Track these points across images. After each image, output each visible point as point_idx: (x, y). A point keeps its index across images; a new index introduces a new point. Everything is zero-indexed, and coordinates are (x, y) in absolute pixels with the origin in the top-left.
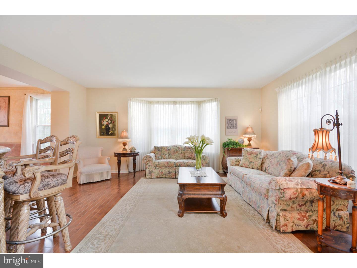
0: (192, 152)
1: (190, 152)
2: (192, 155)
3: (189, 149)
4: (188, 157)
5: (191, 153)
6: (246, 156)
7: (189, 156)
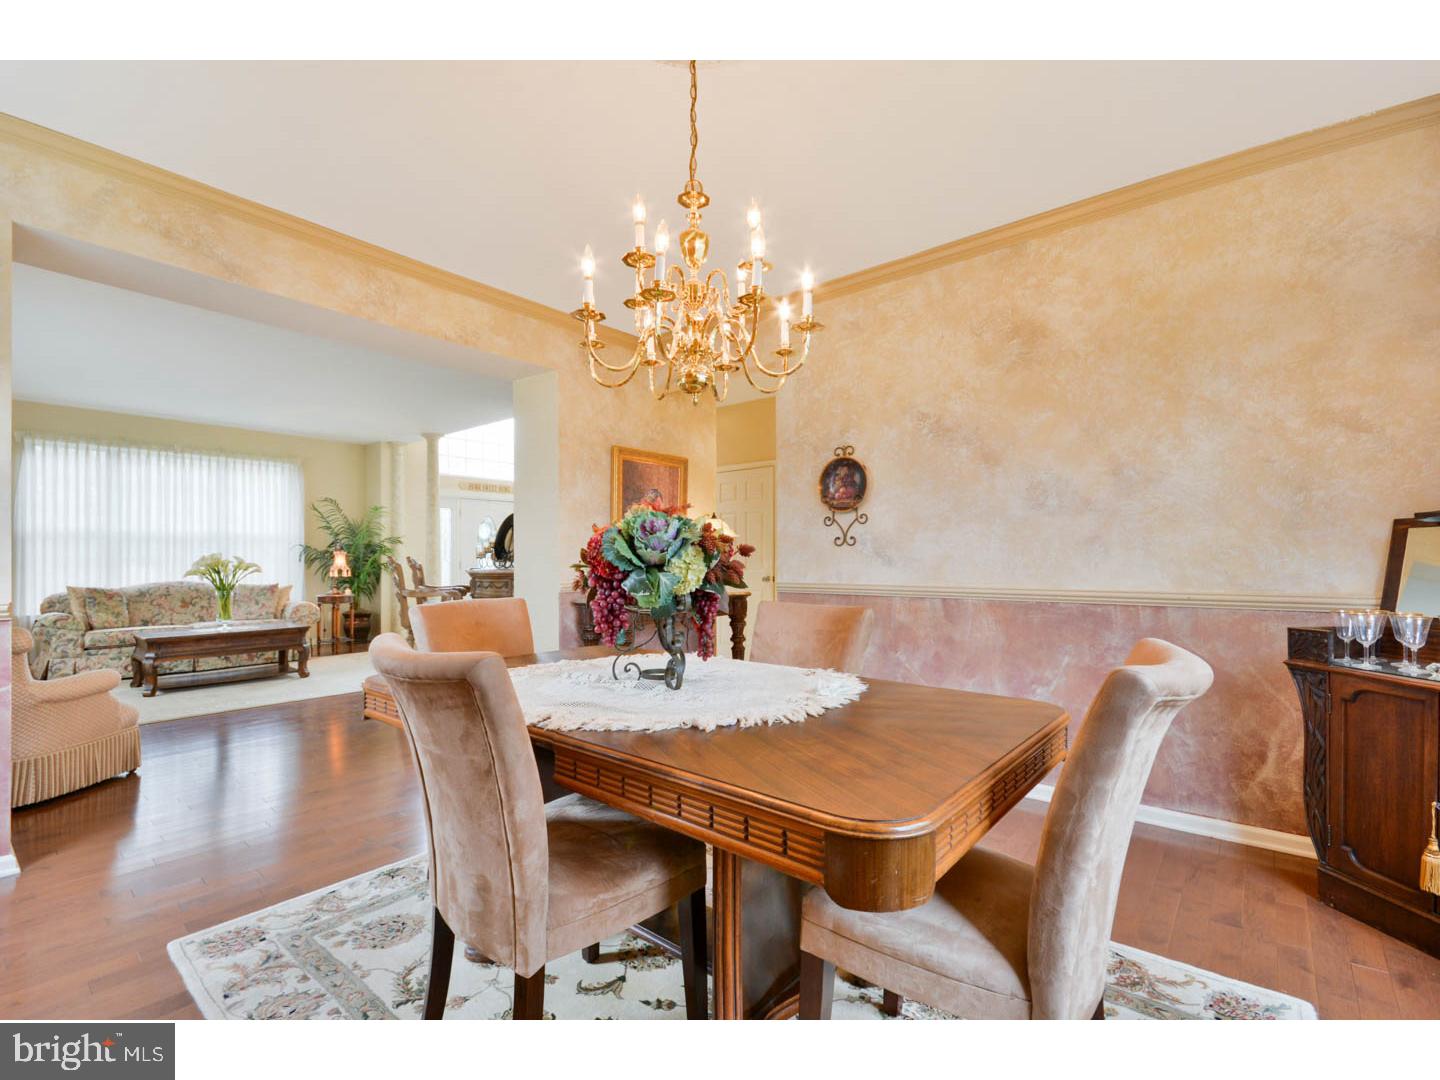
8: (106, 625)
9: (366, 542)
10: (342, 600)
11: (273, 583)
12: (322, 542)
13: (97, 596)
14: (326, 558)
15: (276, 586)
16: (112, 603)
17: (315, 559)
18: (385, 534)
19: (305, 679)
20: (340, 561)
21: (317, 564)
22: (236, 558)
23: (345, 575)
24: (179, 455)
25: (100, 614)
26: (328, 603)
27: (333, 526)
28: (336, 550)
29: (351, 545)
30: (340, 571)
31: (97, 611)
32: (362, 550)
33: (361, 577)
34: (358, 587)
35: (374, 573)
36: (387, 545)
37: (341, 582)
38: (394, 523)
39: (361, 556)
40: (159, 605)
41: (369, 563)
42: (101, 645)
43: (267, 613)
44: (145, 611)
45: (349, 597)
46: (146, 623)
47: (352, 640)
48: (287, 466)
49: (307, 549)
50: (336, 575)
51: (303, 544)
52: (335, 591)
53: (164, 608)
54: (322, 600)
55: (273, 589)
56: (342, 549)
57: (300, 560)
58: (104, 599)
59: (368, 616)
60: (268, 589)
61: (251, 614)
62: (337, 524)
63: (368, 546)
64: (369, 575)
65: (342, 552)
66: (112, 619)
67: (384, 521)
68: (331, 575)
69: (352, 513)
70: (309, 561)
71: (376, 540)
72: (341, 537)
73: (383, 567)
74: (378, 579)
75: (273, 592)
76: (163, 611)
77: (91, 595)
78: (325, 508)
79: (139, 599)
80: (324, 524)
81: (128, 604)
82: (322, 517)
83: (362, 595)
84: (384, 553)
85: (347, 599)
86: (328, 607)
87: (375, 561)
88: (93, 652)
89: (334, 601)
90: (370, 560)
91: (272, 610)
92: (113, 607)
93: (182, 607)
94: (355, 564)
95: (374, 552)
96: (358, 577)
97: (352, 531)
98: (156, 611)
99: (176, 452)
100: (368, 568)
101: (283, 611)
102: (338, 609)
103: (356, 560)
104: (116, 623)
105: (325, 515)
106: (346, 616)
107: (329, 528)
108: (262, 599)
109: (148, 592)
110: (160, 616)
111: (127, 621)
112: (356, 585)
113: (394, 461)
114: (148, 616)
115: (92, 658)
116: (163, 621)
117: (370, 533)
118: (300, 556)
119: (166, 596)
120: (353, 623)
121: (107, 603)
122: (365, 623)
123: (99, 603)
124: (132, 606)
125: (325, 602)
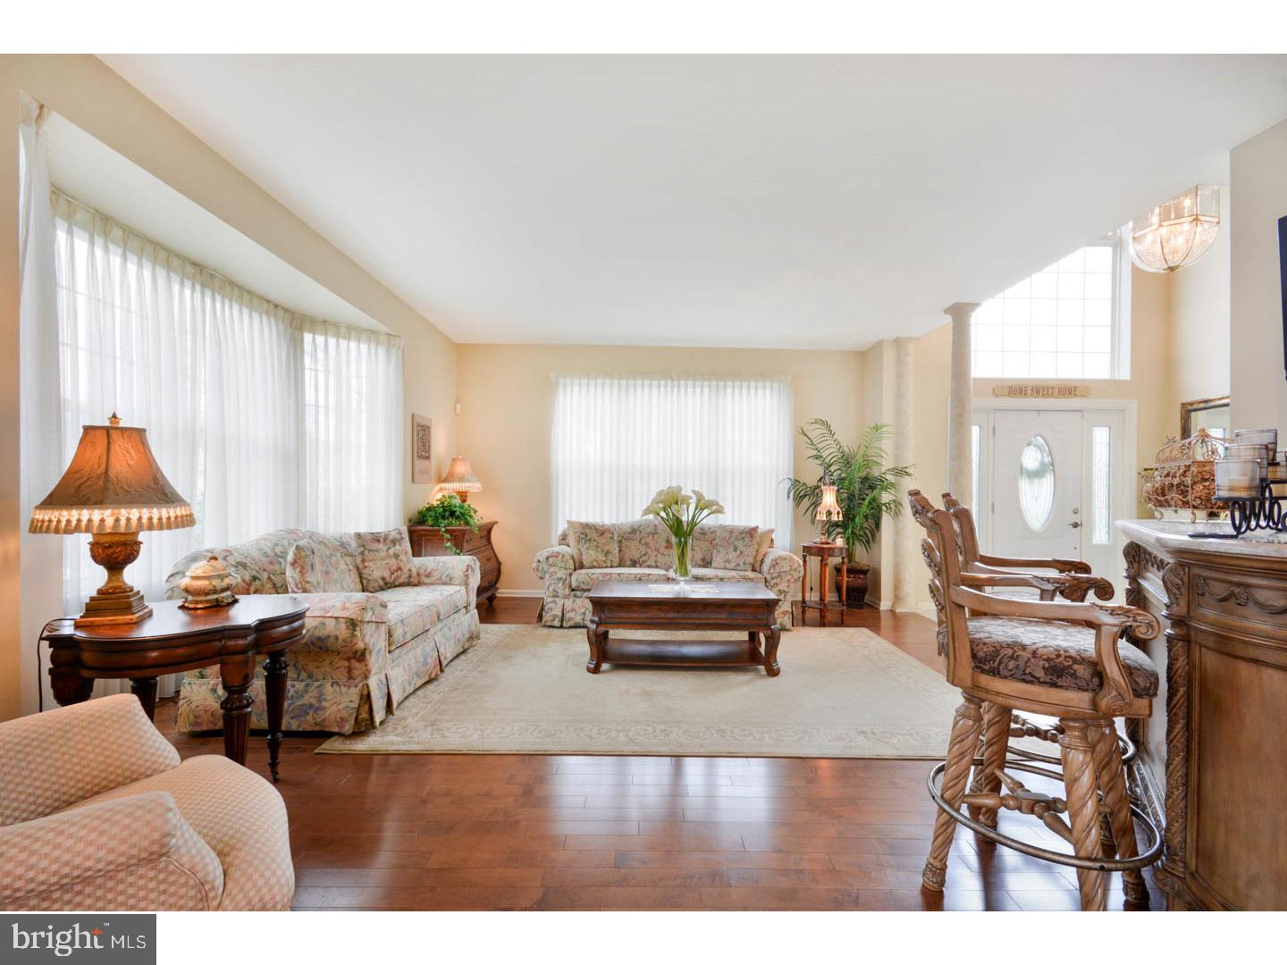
0: (396, 556)
1: (388, 556)
2: (400, 569)
3: (379, 541)
4: (383, 579)
5: (394, 560)
6: (595, 540)
7: (386, 574)
8: (595, 564)
9: (863, 474)
10: (831, 552)
11: (753, 525)
12: (812, 474)
13: (588, 531)
14: (815, 494)
15: (755, 529)
16: (603, 540)
17: (805, 496)
18: (887, 463)
19: (775, 678)
20: (829, 499)
21: (806, 503)
22: (694, 492)
23: (835, 518)
24: (676, 382)
25: (591, 552)
26: (815, 555)
27: (824, 455)
28: (825, 485)
29: (843, 479)
30: (829, 513)
31: (588, 549)
32: (857, 486)
33: (857, 519)
34: (853, 532)
35: (873, 515)
36: (890, 478)
37: (831, 527)
38: (899, 448)
39: (857, 492)
40: (646, 544)
41: (866, 502)
42: (584, 587)
43: (744, 563)
44: (633, 551)
45: (841, 549)
46: (634, 564)
47: (845, 608)
48: (776, 385)
49: (796, 482)
50: (825, 518)
51: (792, 477)
52: (824, 539)
53: (650, 548)
54: (808, 551)
55: (751, 532)
56: (833, 484)
57: (788, 498)
58: (595, 536)
59: (865, 572)
60: (747, 533)
61: (729, 562)
62: (830, 452)
63: (865, 479)
64: (866, 517)
65: (832, 487)
66: (601, 557)
67: (887, 445)
68: (818, 518)
69: (847, 437)
70: (798, 499)
71: (875, 472)
72: (833, 468)
73: (884, 508)
74: (878, 525)
75: (752, 537)
76: (649, 551)
77: (583, 531)
78: (815, 433)
79: (631, 536)
80: (815, 452)
81: (620, 542)
82: (812, 444)
83: (857, 543)
84: (885, 489)
85: (837, 551)
86: (814, 562)
87: (874, 500)
88: (578, 593)
89: (822, 552)
90: (868, 499)
91: (750, 560)
92: (604, 544)
93: (667, 547)
94: (849, 505)
95: (872, 488)
96: (853, 520)
97: (847, 461)
98: (643, 549)
99: (673, 380)
100: (864, 508)
101: (762, 561)
102: (826, 564)
103: (851, 497)
104: (604, 562)
105: (815, 442)
106: (838, 570)
107: (817, 457)
108: (739, 544)
109: (638, 529)
110: (647, 557)
111: (616, 561)
112: (850, 531)
113: (900, 362)
114: (636, 556)
115: (578, 600)
116: (648, 563)
117: (867, 463)
118: (789, 493)
119: (653, 534)
120: (845, 579)
121: (597, 539)
122: (859, 581)
123: (590, 540)
124: (624, 543)
125: (811, 554)
